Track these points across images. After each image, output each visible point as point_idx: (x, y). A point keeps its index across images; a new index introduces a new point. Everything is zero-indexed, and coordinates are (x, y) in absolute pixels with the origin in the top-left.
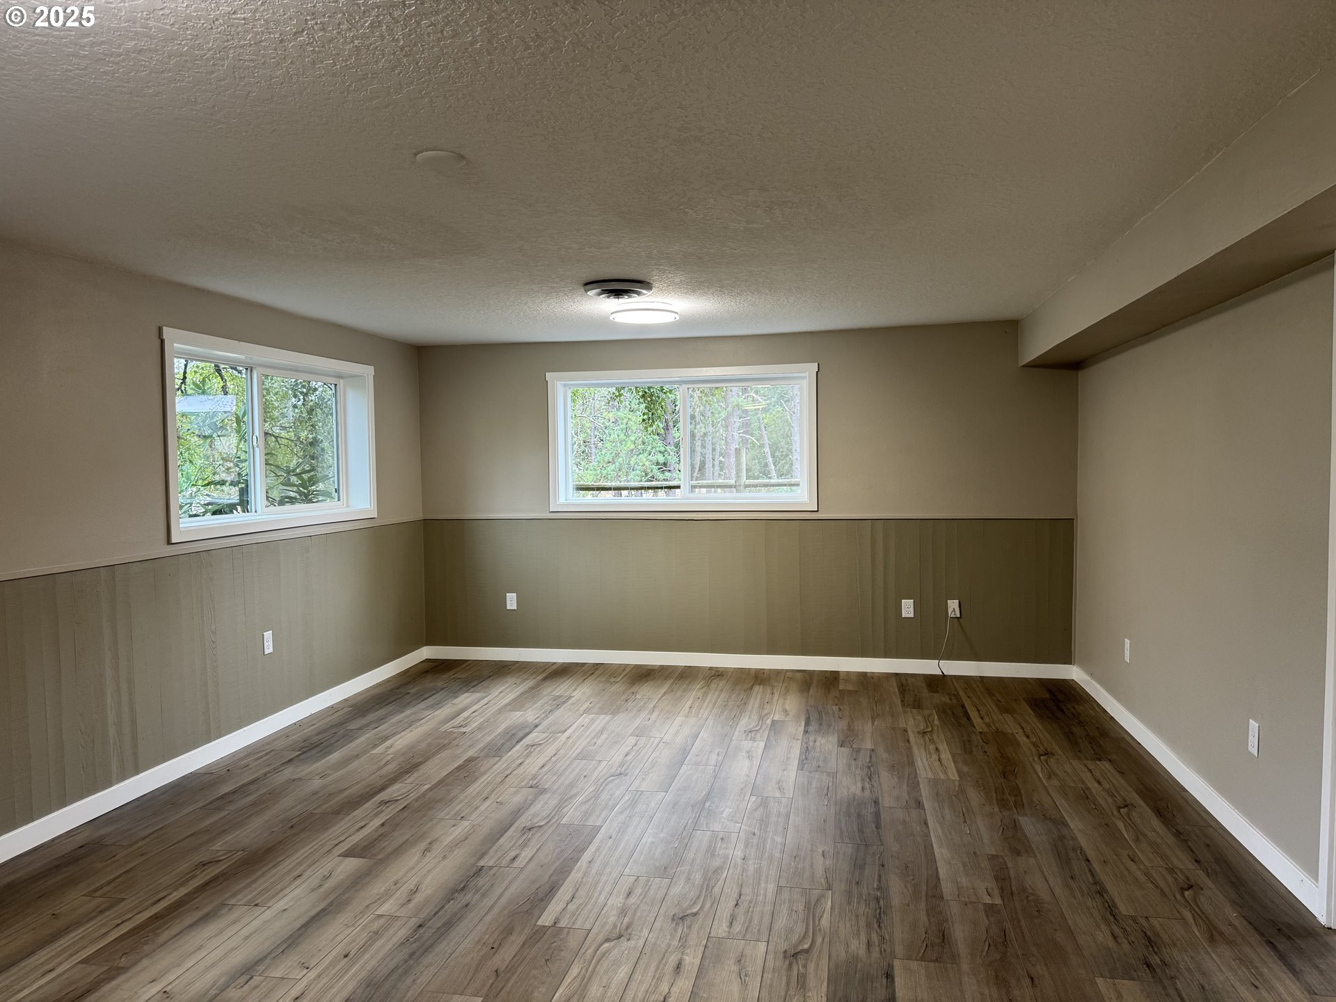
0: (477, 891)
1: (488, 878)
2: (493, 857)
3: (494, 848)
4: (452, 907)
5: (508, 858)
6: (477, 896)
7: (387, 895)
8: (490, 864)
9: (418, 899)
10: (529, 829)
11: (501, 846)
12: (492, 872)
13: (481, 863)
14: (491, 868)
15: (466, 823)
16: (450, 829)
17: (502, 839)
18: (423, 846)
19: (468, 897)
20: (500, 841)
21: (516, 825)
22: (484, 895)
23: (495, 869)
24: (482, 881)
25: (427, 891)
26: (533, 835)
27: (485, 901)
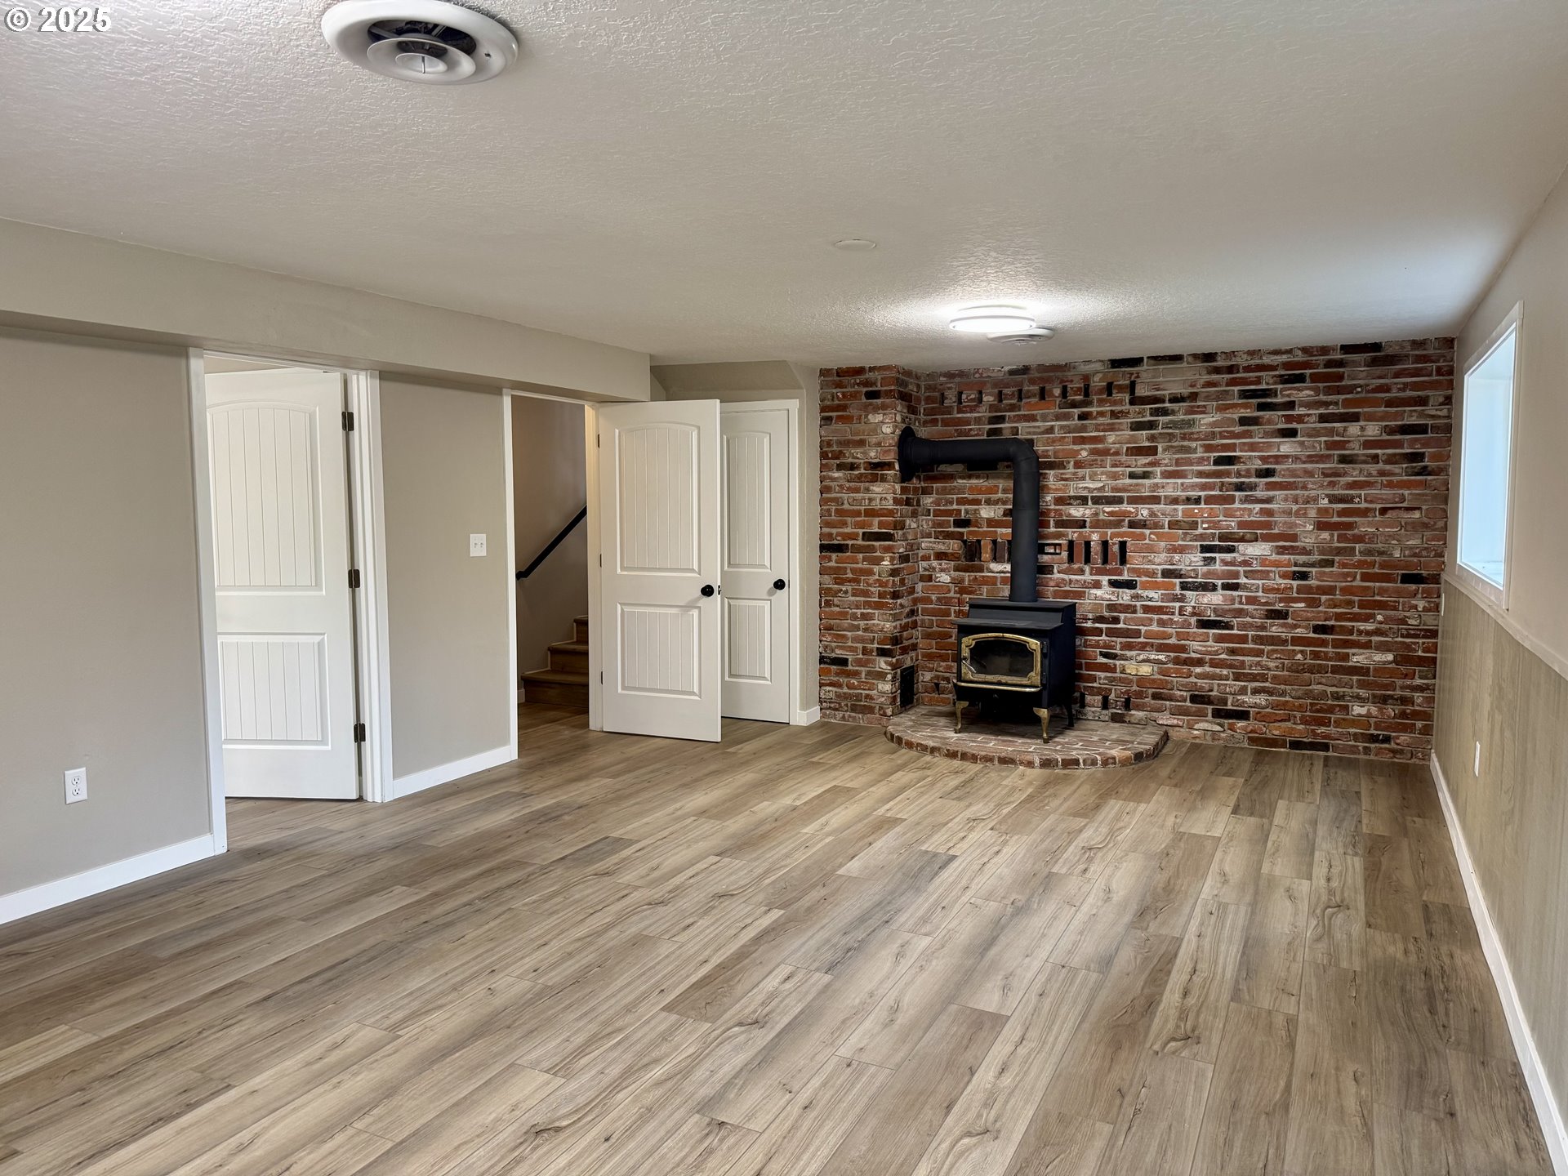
0: (834, 946)
1: (822, 958)
2: (814, 985)
3: (809, 998)
4: (860, 934)
5: (795, 980)
6: (835, 940)
7: (928, 955)
8: (818, 975)
9: (894, 947)
10: (757, 1022)
11: (800, 1000)
12: (816, 965)
13: (827, 978)
14: (817, 970)
15: (845, 1051)
16: (867, 1045)
17: (797, 1012)
18: (902, 1019)
19: (843, 942)
20: (799, 1009)
21: (773, 1034)
22: (828, 941)
23: (812, 968)
24: (828, 956)
25: (887, 954)
26: (755, 1012)
27: (827, 935)
